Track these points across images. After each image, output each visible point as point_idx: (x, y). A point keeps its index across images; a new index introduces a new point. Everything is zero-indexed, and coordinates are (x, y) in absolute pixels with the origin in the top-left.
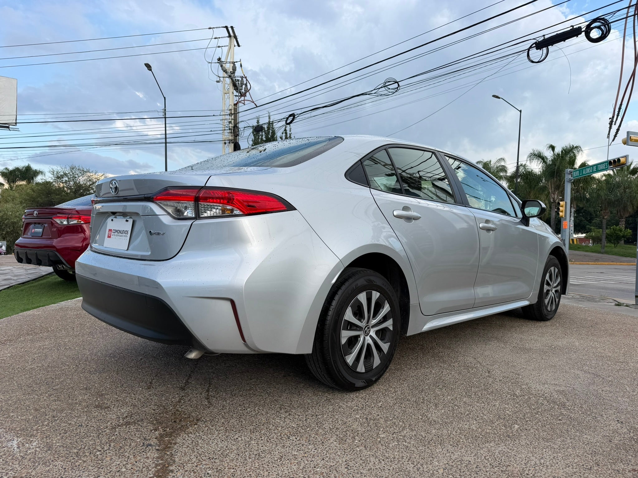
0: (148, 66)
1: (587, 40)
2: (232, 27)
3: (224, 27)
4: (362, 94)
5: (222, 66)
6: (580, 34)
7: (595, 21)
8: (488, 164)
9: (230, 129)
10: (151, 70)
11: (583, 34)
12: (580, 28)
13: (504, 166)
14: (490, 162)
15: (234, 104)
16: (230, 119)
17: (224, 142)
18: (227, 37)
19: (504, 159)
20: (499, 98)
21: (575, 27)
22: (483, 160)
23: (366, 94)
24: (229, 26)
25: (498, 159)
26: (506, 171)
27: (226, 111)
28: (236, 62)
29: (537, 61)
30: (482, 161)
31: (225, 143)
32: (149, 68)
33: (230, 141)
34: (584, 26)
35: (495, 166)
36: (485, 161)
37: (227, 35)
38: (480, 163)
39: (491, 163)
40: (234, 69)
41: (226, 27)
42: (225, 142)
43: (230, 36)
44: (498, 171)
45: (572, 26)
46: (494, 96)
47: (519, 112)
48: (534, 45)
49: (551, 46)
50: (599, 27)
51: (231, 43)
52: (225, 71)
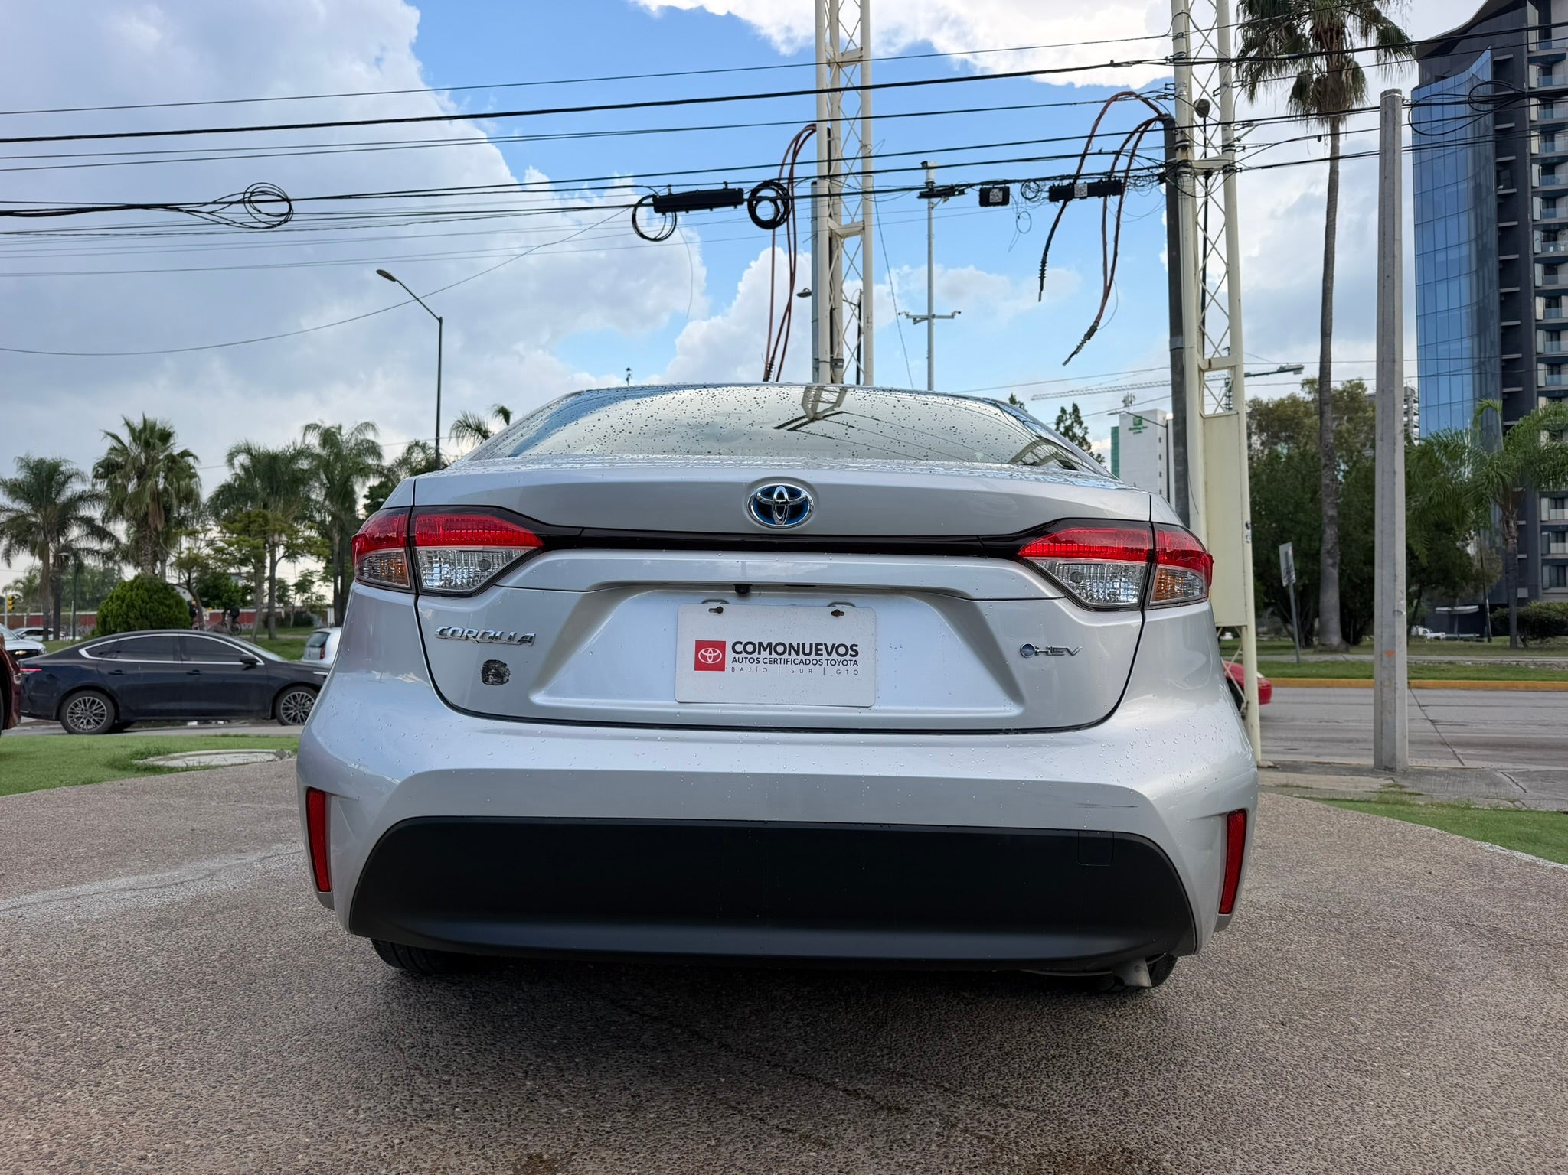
1: (750, 219)
4: (164, 206)
6: (741, 203)
7: (767, 184)
8: (334, 432)
11: (746, 203)
12: (741, 191)
13: (373, 443)
14: (340, 428)
19: (373, 426)
20: (392, 279)
21: (730, 186)
22: (322, 422)
23: (179, 210)
25: (359, 423)
26: (379, 456)
29: (653, 237)
30: (319, 423)
34: (747, 188)
35: (353, 441)
36: (327, 424)
38: (315, 428)
39: (343, 433)
44: (359, 455)
45: (726, 183)
46: (381, 272)
47: (438, 322)
48: (650, 201)
49: (684, 213)
50: (773, 200)
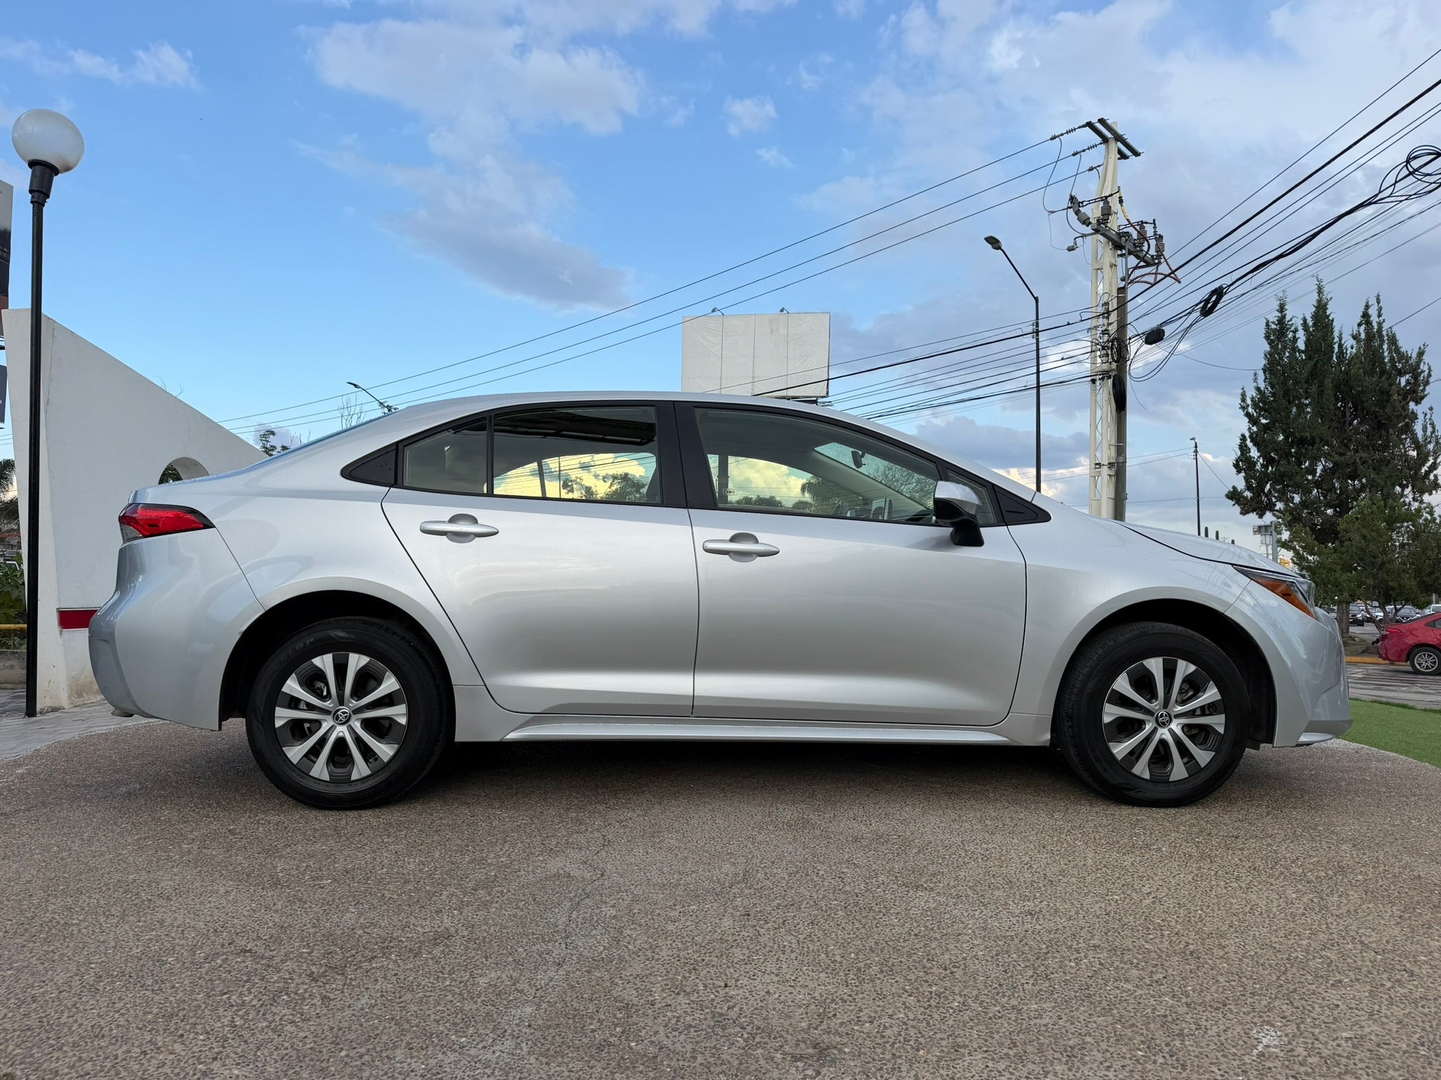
0: (994, 242)
2: (1102, 121)
3: (1084, 126)
4: (1360, 206)
5: (1077, 212)
9: (1103, 348)
10: (999, 248)
15: (1119, 289)
16: (1104, 325)
17: (1090, 379)
18: (1101, 144)
23: (1370, 204)
24: (1094, 120)
27: (1093, 310)
28: (1110, 196)
31: (1094, 381)
32: (996, 245)
33: (1105, 375)
37: (1099, 140)
40: (1107, 212)
41: (1090, 125)
42: (1094, 377)
43: (1105, 140)
51: (1108, 155)
52: (1086, 222)
